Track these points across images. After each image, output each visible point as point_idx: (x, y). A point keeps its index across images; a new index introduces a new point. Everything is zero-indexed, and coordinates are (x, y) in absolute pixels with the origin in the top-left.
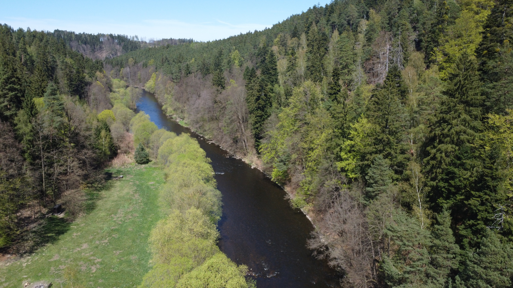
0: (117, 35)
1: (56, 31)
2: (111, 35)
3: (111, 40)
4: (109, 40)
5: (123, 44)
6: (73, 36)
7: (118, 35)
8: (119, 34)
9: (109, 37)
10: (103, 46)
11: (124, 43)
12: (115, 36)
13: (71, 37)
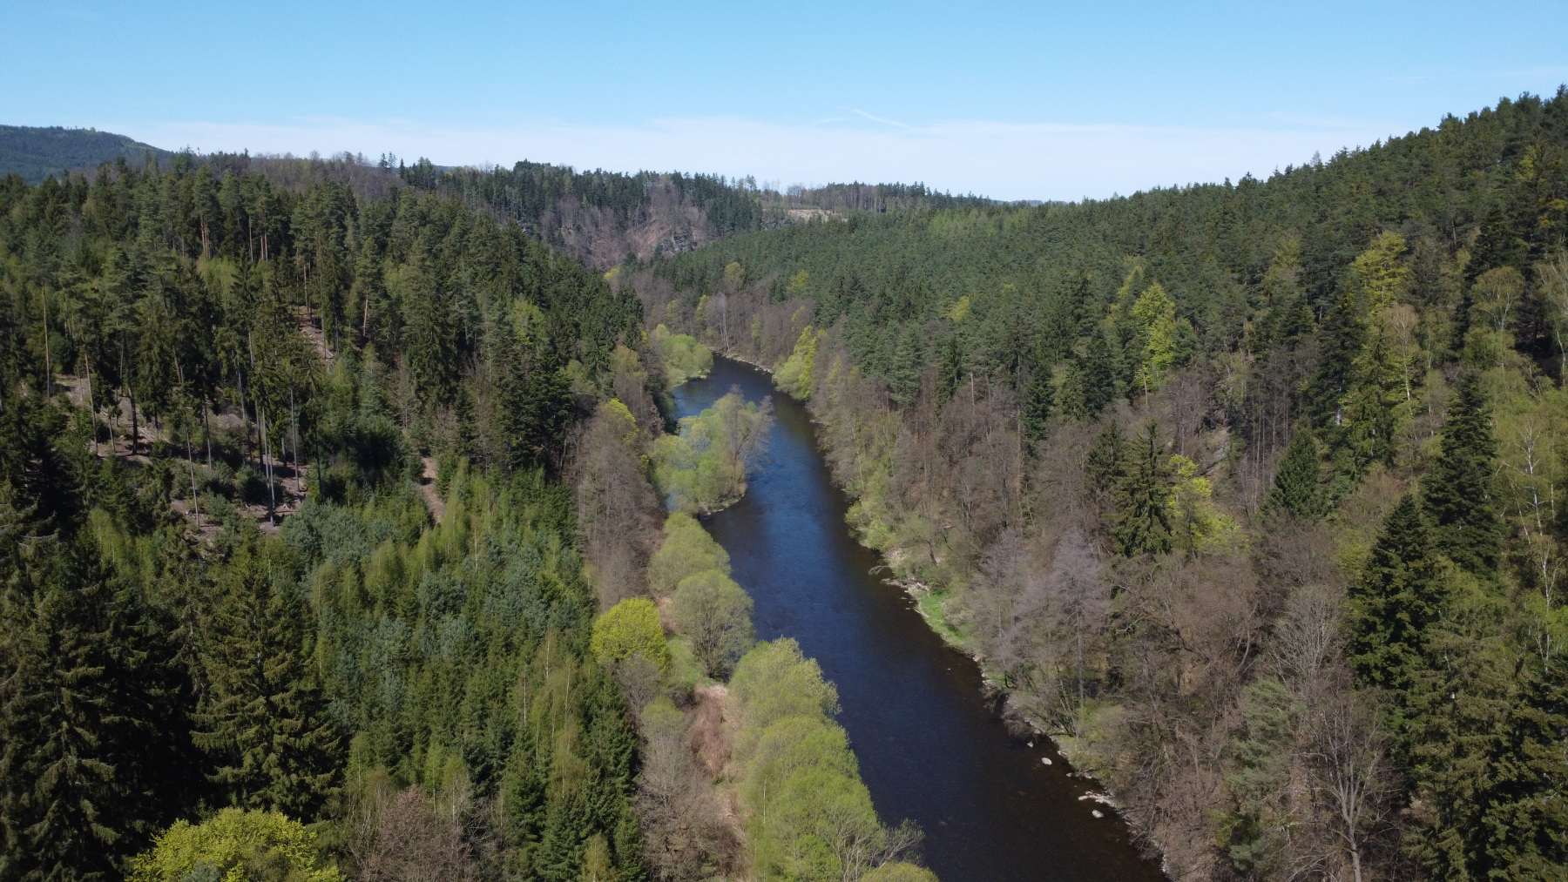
0: (693, 177)
1: (520, 165)
2: (676, 177)
3: (675, 193)
4: (668, 191)
5: (709, 202)
6: (568, 181)
7: (696, 175)
8: (700, 173)
9: (671, 183)
10: (652, 210)
11: (712, 200)
12: (688, 180)
13: (561, 184)
